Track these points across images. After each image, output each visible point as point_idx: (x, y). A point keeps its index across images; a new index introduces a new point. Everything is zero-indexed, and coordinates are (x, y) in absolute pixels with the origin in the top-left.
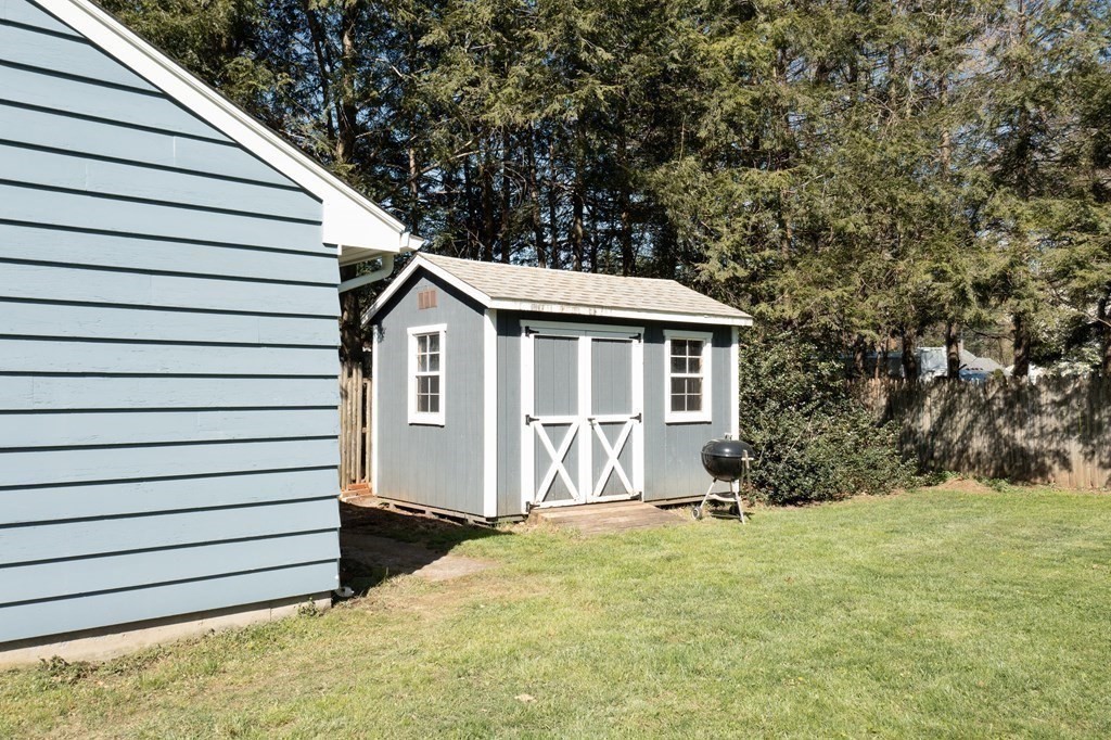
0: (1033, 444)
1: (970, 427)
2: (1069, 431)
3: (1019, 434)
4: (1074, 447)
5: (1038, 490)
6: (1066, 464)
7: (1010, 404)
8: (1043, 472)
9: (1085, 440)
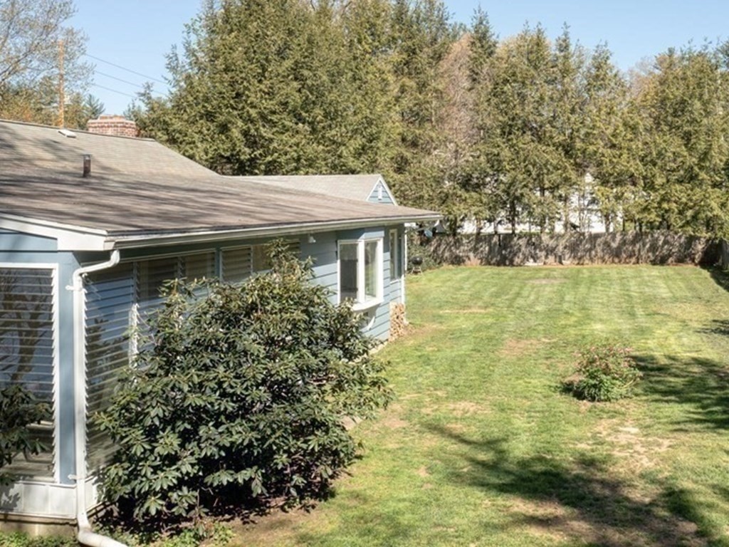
0: (461, 254)
1: (444, 250)
2: (470, 250)
3: (458, 251)
4: (471, 255)
5: (462, 267)
6: (469, 259)
7: (455, 243)
8: (464, 261)
9: (474, 253)
